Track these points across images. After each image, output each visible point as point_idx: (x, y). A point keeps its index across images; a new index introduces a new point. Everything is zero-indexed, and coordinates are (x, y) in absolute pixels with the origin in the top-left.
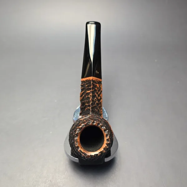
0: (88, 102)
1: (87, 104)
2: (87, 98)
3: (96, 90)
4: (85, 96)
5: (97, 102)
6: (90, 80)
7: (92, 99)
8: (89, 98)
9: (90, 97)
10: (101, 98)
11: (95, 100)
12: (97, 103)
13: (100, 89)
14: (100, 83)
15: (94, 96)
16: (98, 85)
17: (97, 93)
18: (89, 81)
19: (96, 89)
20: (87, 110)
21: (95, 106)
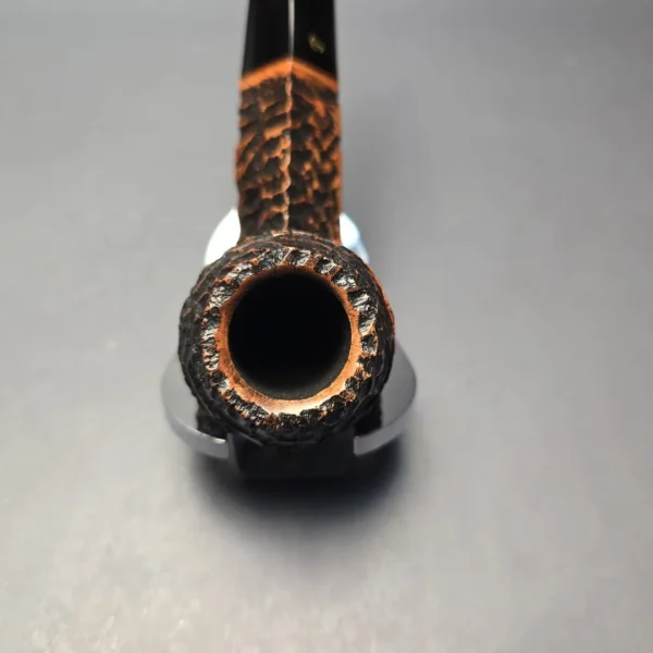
0: (275, 184)
1: (268, 191)
2: (267, 165)
3: (308, 129)
4: (258, 157)
5: (316, 185)
6: (284, 76)
7: (290, 168)
8: (276, 162)
9: (281, 157)
10: (335, 172)
11: (309, 173)
12: (316, 192)
13: (329, 127)
14: (330, 97)
15: (299, 155)
16: (319, 106)
17: (317, 143)
18: (276, 85)
19: (311, 120)
20: (268, 221)
21: (305, 206)
